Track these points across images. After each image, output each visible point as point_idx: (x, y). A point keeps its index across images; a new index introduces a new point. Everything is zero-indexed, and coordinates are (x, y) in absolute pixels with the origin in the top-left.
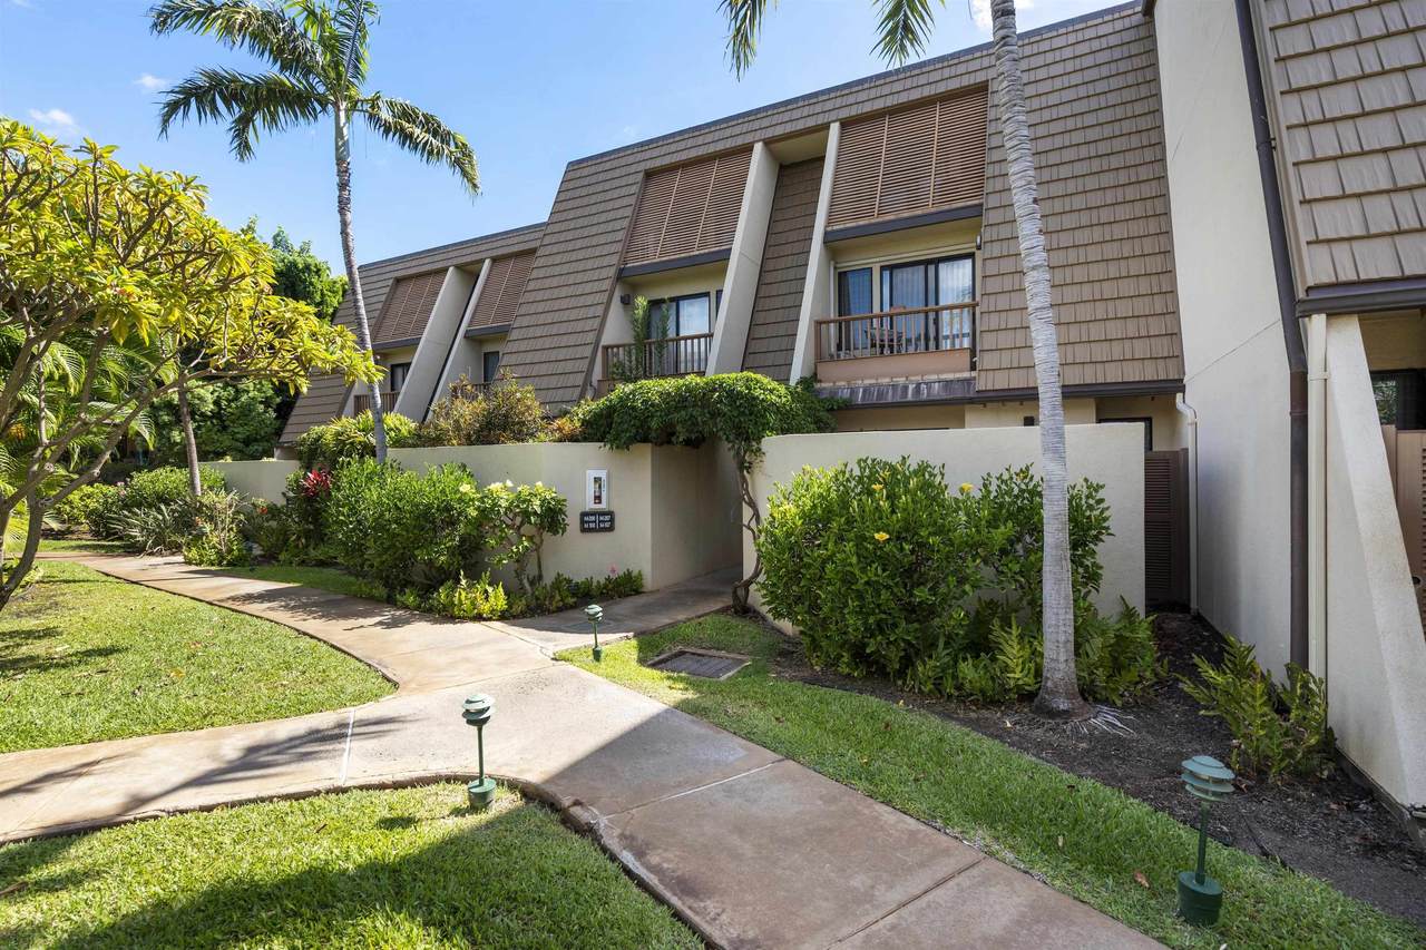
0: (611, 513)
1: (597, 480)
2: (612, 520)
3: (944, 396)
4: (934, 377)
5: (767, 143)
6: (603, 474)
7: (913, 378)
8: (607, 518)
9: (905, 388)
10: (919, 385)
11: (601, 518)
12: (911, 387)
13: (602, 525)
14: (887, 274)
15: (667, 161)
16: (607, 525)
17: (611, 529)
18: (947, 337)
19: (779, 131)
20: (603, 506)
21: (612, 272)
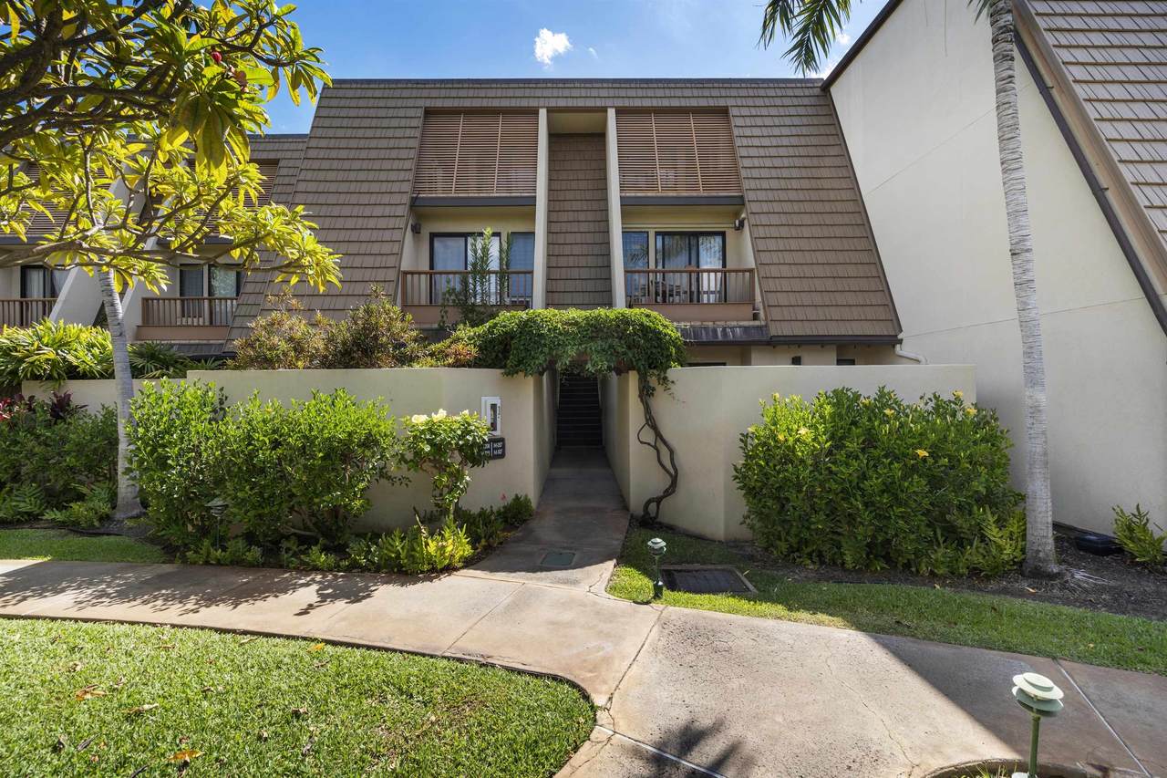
0: (502, 440)
1: (494, 407)
2: (503, 447)
3: (745, 338)
4: (735, 323)
5: (550, 111)
6: (497, 401)
7: (718, 323)
8: (500, 445)
9: (715, 331)
10: (724, 329)
11: (495, 445)
12: (719, 330)
13: (496, 453)
14: (659, 239)
15: (448, 103)
16: (500, 452)
17: (502, 456)
18: (705, 293)
19: (562, 103)
20: (497, 433)
21: (406, 199)
